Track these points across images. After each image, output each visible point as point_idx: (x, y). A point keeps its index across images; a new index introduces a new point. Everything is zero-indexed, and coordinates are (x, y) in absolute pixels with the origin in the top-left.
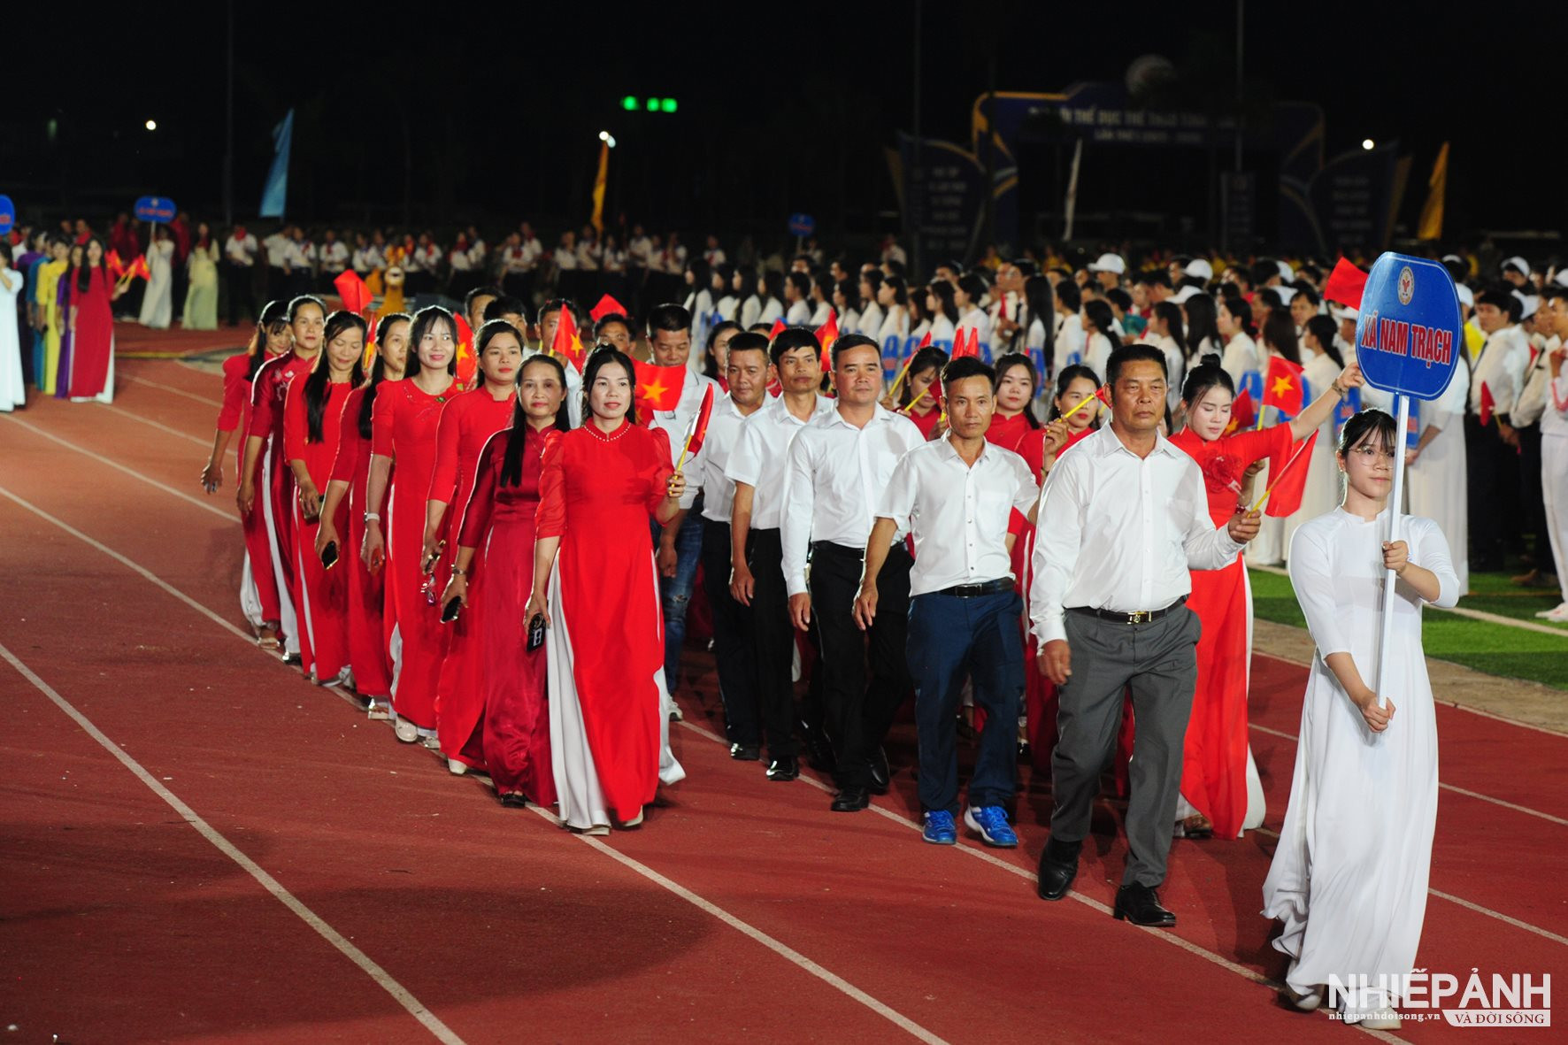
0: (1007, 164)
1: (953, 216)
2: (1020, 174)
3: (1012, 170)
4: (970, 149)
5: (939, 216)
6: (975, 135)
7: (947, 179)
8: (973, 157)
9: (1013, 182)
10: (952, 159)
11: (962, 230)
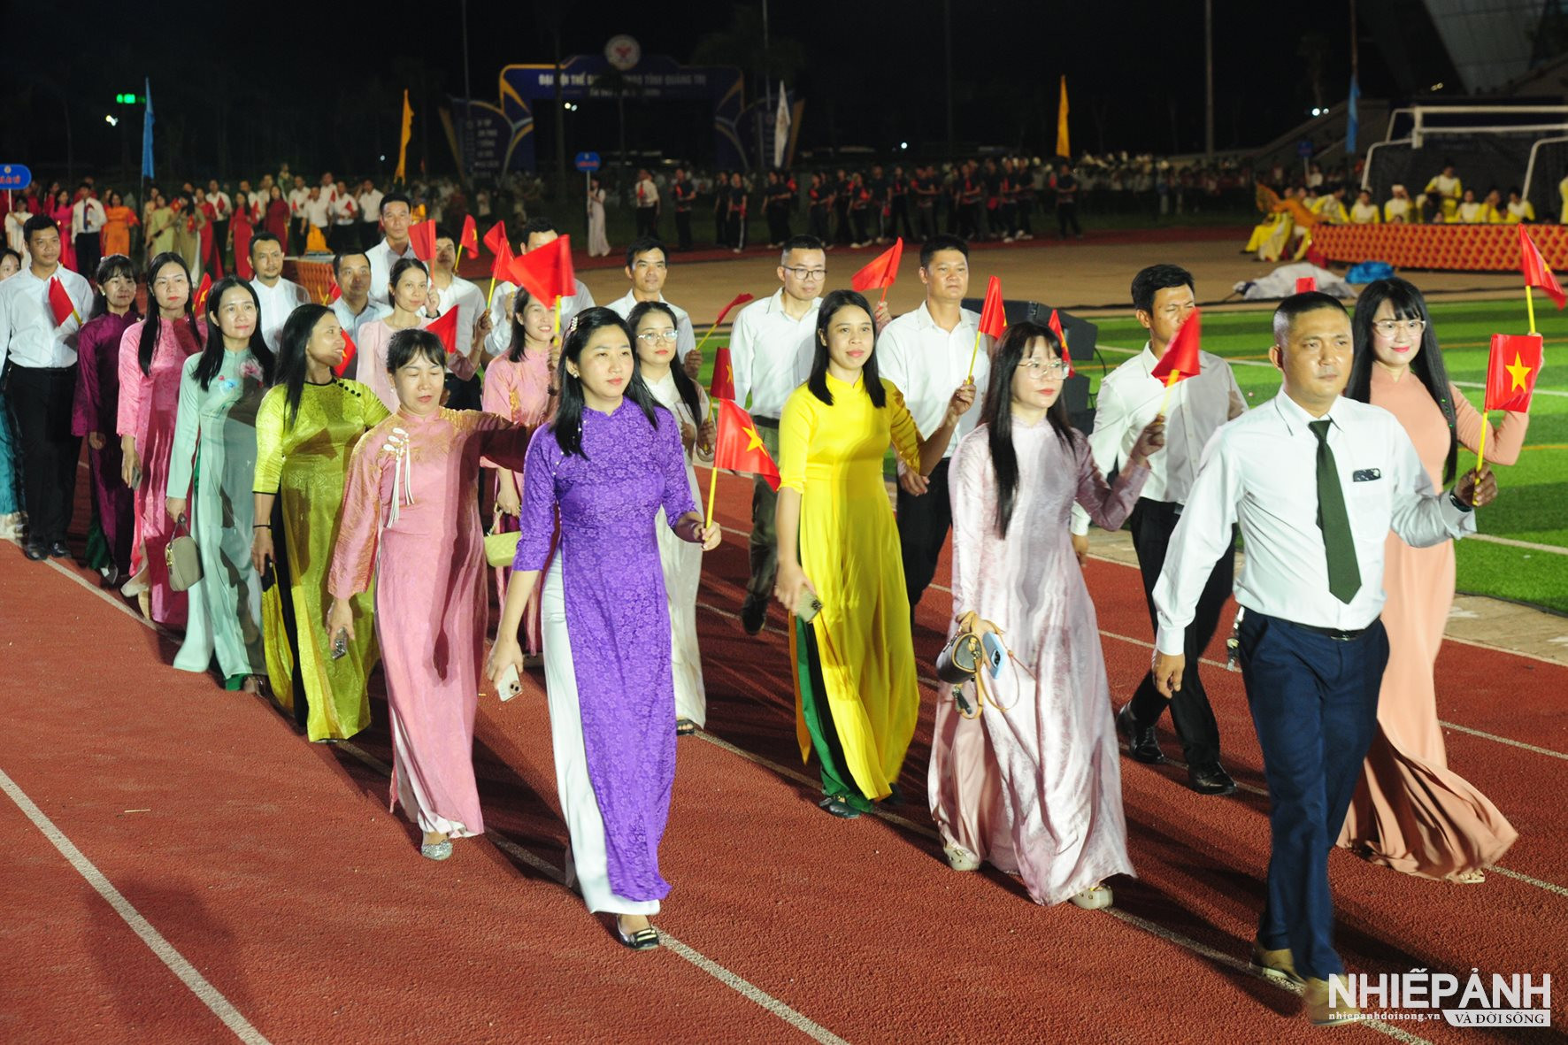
0: (525, 115)
1: (489, 154)
2: (535, 122)
3: (530, 120)
4: (498, 106)
5: (480, 154)
6: (502, 96)
7: (484, 128)
8: (501, 112)
9: (530, 128)
10: (484, 113)
11: (496, 164)
